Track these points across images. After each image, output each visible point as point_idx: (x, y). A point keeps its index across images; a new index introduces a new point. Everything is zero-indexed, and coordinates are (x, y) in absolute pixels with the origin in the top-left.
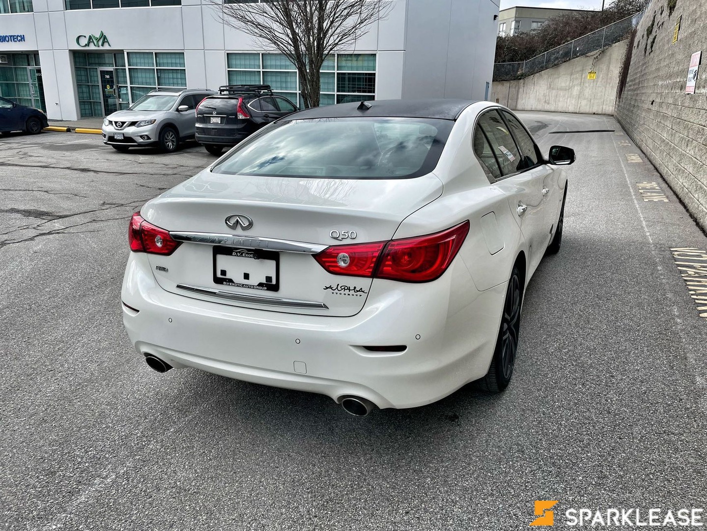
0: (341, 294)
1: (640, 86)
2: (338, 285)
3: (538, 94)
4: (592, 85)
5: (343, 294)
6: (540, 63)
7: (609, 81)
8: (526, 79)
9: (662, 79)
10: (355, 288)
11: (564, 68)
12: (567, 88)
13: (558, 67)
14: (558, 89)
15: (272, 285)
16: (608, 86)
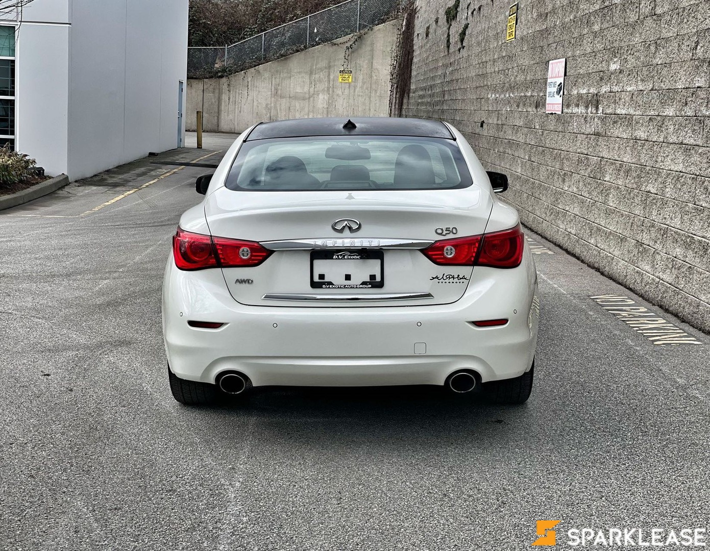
0: (446, 282)
1: (446, 98)
2: (444, 274)
3: (255, 104)
4: (347, 91)
5: (447, 282)
6: (253, 51)
7: (374, 87)
8: (232, 78)
9: (495, 91)
10: (459, 276)
11: (296, 62)
12: (307, 96)
13: (286, 59)
14: (290, 97)
15: (376, 283)
16: (373, 95)
